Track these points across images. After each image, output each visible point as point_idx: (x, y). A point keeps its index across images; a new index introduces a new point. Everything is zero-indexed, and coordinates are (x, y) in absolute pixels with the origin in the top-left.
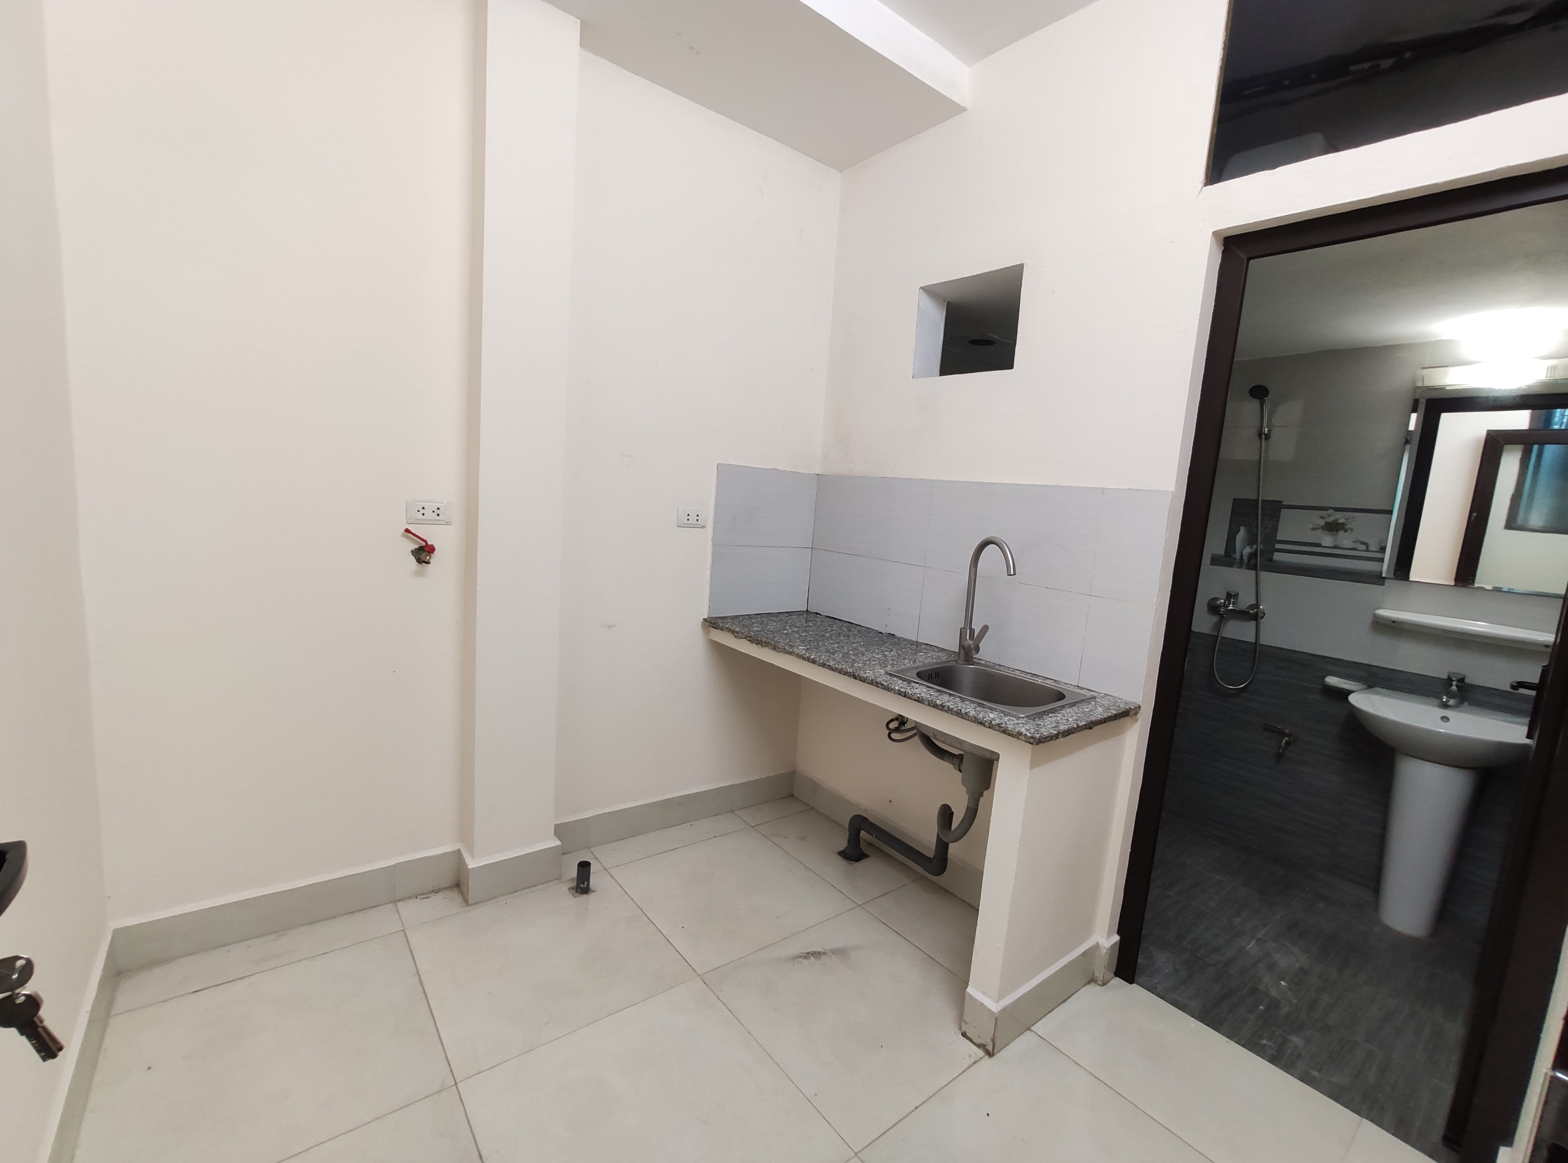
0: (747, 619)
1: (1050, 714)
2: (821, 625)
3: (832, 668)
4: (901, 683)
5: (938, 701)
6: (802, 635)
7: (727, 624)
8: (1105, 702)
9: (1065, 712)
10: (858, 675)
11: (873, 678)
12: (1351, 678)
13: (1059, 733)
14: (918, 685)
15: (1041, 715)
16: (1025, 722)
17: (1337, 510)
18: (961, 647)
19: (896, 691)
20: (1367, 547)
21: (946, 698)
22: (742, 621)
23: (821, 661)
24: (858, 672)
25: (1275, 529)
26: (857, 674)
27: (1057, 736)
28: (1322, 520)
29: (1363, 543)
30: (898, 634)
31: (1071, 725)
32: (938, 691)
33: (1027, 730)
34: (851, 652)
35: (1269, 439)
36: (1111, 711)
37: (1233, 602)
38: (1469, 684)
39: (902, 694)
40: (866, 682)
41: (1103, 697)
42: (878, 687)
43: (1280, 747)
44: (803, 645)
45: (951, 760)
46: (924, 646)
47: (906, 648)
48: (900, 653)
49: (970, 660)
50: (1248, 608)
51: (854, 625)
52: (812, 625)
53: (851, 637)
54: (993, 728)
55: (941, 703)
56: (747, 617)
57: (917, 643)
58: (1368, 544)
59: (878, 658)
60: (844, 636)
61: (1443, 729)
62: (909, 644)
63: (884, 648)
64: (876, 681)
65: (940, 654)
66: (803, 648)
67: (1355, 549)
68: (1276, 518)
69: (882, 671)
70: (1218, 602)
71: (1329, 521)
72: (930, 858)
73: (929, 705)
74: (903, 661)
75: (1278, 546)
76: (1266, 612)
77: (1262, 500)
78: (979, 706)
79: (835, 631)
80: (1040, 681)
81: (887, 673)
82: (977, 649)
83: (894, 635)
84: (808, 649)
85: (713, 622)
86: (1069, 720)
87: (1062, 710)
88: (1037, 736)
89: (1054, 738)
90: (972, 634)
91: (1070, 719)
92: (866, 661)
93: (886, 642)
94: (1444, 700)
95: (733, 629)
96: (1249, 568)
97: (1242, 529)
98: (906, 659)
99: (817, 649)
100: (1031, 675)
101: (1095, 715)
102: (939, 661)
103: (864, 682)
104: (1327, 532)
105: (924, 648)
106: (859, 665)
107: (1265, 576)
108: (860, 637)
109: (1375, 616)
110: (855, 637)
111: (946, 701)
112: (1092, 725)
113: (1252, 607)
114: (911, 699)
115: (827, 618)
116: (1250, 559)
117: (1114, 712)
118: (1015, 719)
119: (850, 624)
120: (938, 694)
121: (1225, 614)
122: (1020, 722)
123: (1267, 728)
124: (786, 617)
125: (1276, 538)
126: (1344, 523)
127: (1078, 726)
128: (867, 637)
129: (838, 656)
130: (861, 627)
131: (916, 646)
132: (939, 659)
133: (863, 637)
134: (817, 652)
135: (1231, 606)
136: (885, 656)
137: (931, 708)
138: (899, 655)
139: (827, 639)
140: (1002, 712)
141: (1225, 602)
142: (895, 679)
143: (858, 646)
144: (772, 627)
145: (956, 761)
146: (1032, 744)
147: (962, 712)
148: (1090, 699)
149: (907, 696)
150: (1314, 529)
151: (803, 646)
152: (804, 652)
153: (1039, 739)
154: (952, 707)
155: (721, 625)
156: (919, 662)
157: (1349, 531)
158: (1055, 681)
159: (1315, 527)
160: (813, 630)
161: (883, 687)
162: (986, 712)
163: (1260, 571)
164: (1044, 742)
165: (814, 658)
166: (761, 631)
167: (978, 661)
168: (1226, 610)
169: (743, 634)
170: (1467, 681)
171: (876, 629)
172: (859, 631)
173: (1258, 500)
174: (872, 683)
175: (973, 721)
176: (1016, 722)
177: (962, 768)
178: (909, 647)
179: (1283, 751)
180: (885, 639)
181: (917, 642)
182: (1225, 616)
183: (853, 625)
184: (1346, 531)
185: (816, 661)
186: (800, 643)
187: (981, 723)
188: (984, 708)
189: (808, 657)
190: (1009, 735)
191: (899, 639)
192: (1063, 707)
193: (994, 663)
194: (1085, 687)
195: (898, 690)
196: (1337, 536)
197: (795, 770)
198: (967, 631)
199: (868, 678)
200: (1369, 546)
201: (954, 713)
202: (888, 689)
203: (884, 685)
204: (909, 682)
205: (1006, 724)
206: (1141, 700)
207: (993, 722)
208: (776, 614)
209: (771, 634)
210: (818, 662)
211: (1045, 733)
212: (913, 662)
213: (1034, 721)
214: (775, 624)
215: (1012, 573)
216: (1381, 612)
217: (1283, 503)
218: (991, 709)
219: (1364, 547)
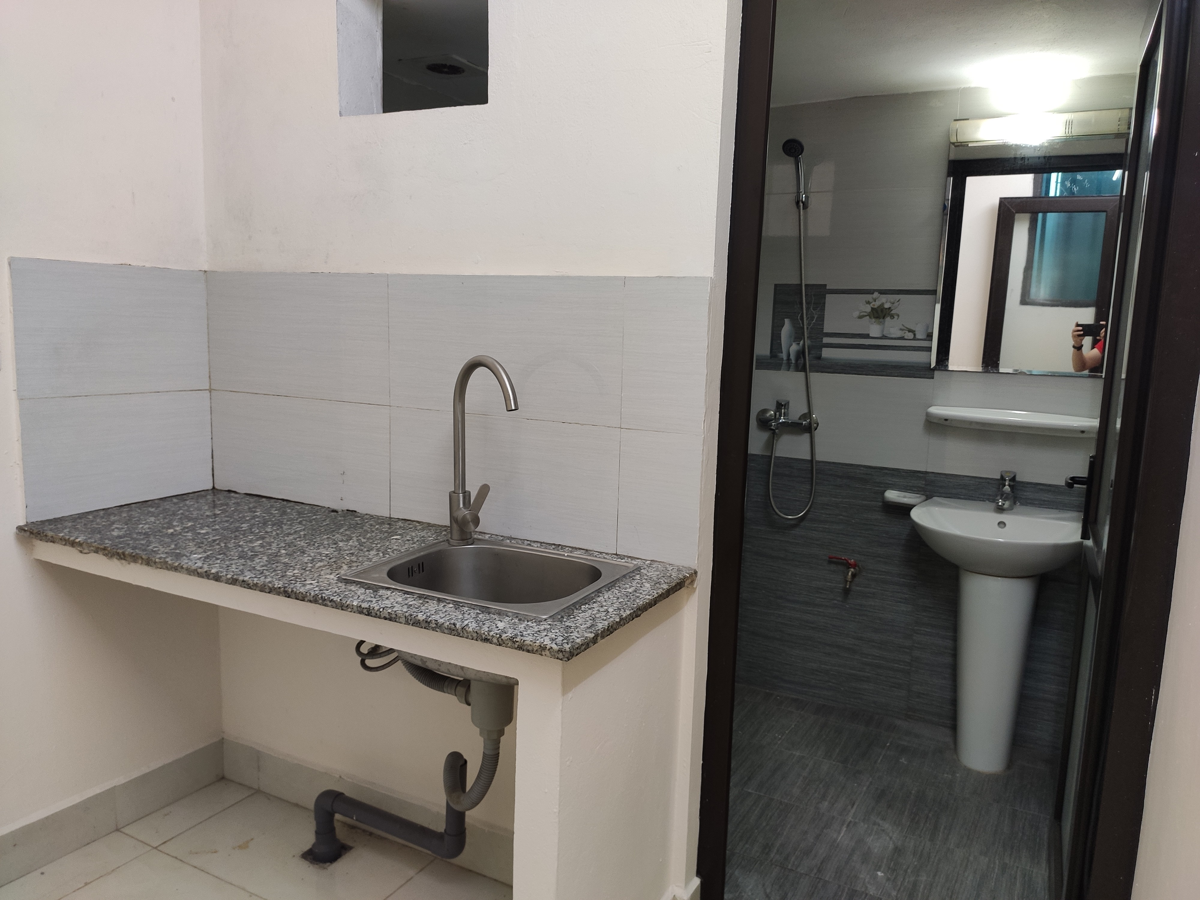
0: (102, 518)
1: (583, 607)
2: (234, 511)
3: (248, 584)
4: (362, 594)
5: (420, 615)
6: (199, 533)
7: (61, 532)
8: (653, 573)
9: (603, 600)
10: (292, 591)
11: (317, 592)
12: (910, 490)
13: (597, 636)
14: (389, 592)
15: (569, 611)
16: (549, 627)
17: (882, 292)
18: (453, 521)
19: (355, 608)
20: (915, 335)
21: (432, 606)
22: (92, 521)
23: (229, 576)
24: (292, 586)
25: (821, 319)
26: (290, 590)
27: (594, 640)
28: (868, 305)
29: (910, 331)
30: (361, 509)
31: (612, 619)
32: (420, 597)
33: (552, 640)
34: (283, 552)
35: (807, 208)
36: (662, 586)
37: (784, 413)
38: (1020, 482)
39: (365, 611)
40: (306, 599)
41: (649, 566)
42: (326, 605)
43: (847, 581)
44: (200, 550)
45: (453, 691)
46: (400, 524)
47: (373, 531)
48: (363, 540)
49: (469, 537)
50: (800, 419)
51: (292, 504)
52: (219, 512)
53: (285, 524)
54: (504, 645)
55: (424, 617)
56: (102, 513)
57: (390, 521)
58: (915, 331)
59: (327, 556)
60: (273, 525)
61: (1001, 537)
62: (378, 524)
63: (338, 535)
64: (322, 597)
65: (423, 534)
66: (200, 556)
67: (902, 338)
68: (820, 305)
69: (332, 576)
70: (768, 415)
71: (875, 307)
72: (441, 833)
73: (407, 623)
74: (367, 553)
75: (826, 340)
76: (819, 421)
77: (805, 285)
78: (483, 612)
79: (258, 517)
80: (565, 555)
81: (340, 580)
82: (476, 521)
83: (355, 511)
84: (208, 557)
85: (35, 531)
86: (608, 612)
87: (599, 596)
88: (567, 647)
89: (591, 644)
90: (467, 501)
91: (611, 610)
92: (306, 563)
93: (342, 525)
94: (1000, 504)
95: (72, 539)
96: (797, 370)
97: (787, 321)
98: (372, 550)
99: (224, 554)
100: (553, 547)
101: (642, 596)
102: (423, 545)
103: (303, 600)
104: (874, 320)
105: (400, 527)
106: (296, 571)
107: (815, 377)
108: (300, 523)
109: (928, 415)
110: (291, 525)
111: (433, 612)
112: (639, 613)
113: (804, 416)
114: (380, 617)
115: (248, 498)
116: (797, 358)
117: (665, 587)
118: (535, 624)
119: (285, 503)
120: (421, 602)
121: (777, 429)
122: (542, 628)
123: (832, 561)
124: (175, 504)
125: (823, 331)
126: (890, 308)
127: (621, 619)
128: (311, 522)
129: (260, 562)
130: (303, 506)
131: (388, 526)
132: (424, 541)
133: (304, 522)
134: (223, 560)
135: (782, 418)
136: (339, 549)
137: (410, 627)
138: (361, 544)
139: (244, 535)
140: (516, 615)
141: (775, 414)
142: (353, 588)
143: (295, 539)
144: (147, 526)
145: (461, 690)
146: (561, 660)
147: (457, 626)
148: (633, 572)
149: (373, 614)
150: (860, 317)
151: (200, 554)
152: (199, 564)
153: (570, 652)
154: (441, 621)
155: (50, 534)
156: (393, 552)
157: (896, 317)
158: (587, 550)
159: (862, 314)
160: (221, 522)
161: (334, 605)
162: (493, 621)
163: (810, 372)
164: (577, 655)
165: (217, 572)
166: (124, 536)
167: (480, 537)
168: (778, 424)
169: (89, 545)
170: (1018, 479)
171: (327, 506)
172: (299, 513)
173: (801, 285)
174: (315, 600)
175: (475, 638)
176: (536, 629)
177: (470, 700)
178: (377, 529)
179: (850, 586)
180: (340, 521)
181: (390, 518)
182: (776, 431)
183: (290, 504)
184: (892, 317)
185: (221, 577)
186: (194, 549)
187: (486, 640)
188: (489, 613)
189: (206, 572)
190: (528, 651)
191: (362, 517)
192: (599, 591)
193: (502, 536)
194: (626, 554)
195: (357, 607)
196: (884, 324)
197: (223, 739)
198: (459, 497)
199: (308, 594)
200: (916, 333)
201: (446, 631)
202: (342, 606)
203: (334, 601)
204: (376, 589)
205: (522, 636)
206: (696, 562)
207: (504, 636)
208: (156, 501)
209: (143, 539)
210: (224, 578)
211: (578, 641)
212: (383, 553)
213: (561, 622)
214: (152, 519)
215: (513, 408)
216: (935, 410)
217: (828, 288)
218: (499, 613)
219: (910, 335)
